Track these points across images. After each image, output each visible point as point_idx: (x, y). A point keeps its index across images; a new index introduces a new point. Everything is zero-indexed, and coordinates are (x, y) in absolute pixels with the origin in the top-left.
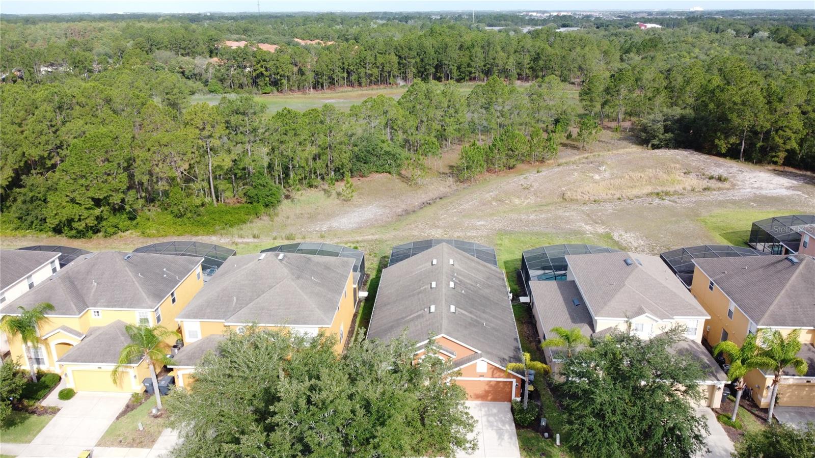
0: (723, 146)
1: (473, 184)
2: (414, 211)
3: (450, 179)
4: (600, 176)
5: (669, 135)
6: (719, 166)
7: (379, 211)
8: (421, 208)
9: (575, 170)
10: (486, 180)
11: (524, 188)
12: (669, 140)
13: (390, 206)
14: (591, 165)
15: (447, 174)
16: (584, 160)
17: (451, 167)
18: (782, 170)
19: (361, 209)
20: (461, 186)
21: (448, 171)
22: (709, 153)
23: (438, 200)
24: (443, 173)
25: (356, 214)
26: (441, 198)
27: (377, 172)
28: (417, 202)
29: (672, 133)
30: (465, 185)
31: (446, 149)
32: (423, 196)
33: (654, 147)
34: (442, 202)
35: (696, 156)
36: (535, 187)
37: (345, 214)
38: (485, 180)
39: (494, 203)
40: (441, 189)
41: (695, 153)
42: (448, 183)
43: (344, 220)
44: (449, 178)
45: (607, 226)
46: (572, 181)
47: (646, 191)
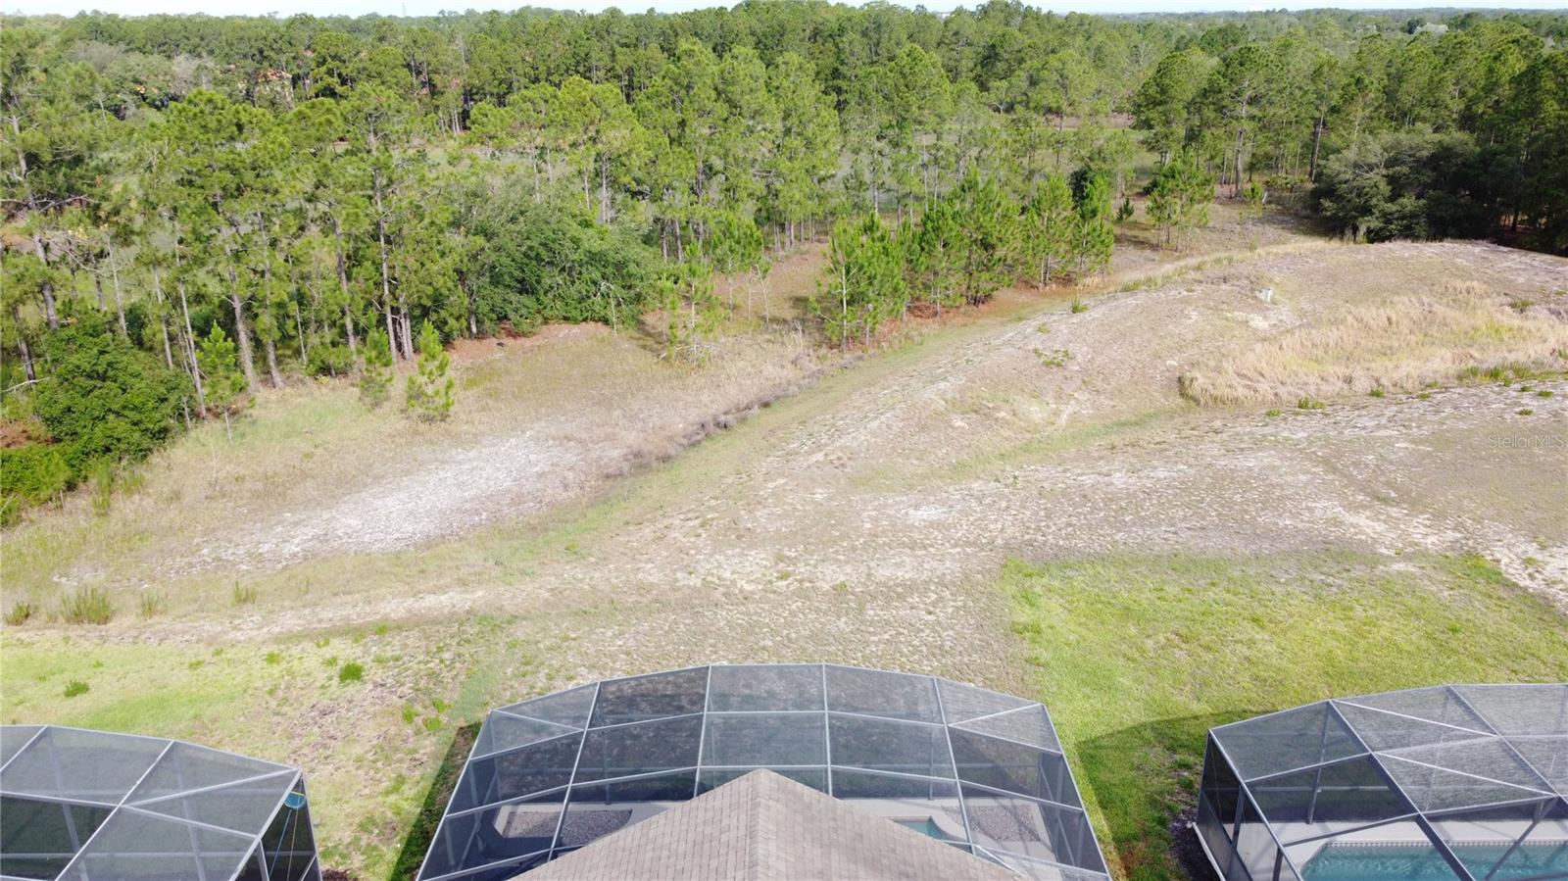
1: (871, 351)
2: (665, 459)
3: (798, 337)
4: (1265, 318)
5: (1409, 203)
7: (540, 460)
8: (694, 445)
9: (1186, 301)
10: (911, 338)
11: (1047, 364)
12: (1413, 215)
13: (584, 436)
14: (1224, 287)
15: (785, 321)
16: (1192, 275)
17: (800, 301)
19: (473, 454)
20: (834, 358)
21: (788, 313)
23: (756, 410)
24: (774, 320)
25: (447, 474)
26: (766, 405)
27: (566, 319)
28: (680, 423)
29: (1420, 196)
30: (847, 356)
31: (782, 253)
32: (704, 398)
34: (770, 418)
36: (1079, 358)
37: (407, 473)
38: (907, 337)
39: (958, 423)
40: (769, 370)
42: (790, 352)
43: (390, 501)
44: (793, 334)
45: (1439, 517)
46: (1190, 336)
47: (1441, 362)
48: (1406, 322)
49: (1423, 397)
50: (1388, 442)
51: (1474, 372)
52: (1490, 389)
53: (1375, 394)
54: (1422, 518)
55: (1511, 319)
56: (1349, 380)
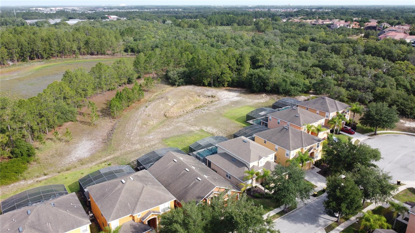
0: (206, 83)
1: (120, 118)
2: (110, 139)
3: (107, 118)
4: (170, 103)
5: (182, 80)
6: (208, 91)
7: (91, 143)
8: (112, 136)
9: (160, 103)
10: (125, 115)
11: (148, 116)
12: (183, 82)
13: (93, 138)
14: (163, 99)
15: (101, 115)
16: (157, 97)
18: (229, 89)
19: (80, 144)
20: (116, 120)
22: (200, 85)
26: (115, 129)
28: (104, 134)
29: (183, 79)
30: (118, 120)
32: (103, 130)
33: (179, 86)
34: (117, 131)
35: (197, 87)
36: (151, 114)
39: (144, 126)
40: (108, 124)
41: (195, 86)
42: (108, 120)
45: (198, 126)
46: (162, 108)
47: (192, 107)
48: (187, 101)
49: (192, 112)
50: (191, 119)
51: (196, 107)
52: (199, 109)
53: (187, 113)
54: (197, 127)
55: (198, 98)
56: (184, 111)
